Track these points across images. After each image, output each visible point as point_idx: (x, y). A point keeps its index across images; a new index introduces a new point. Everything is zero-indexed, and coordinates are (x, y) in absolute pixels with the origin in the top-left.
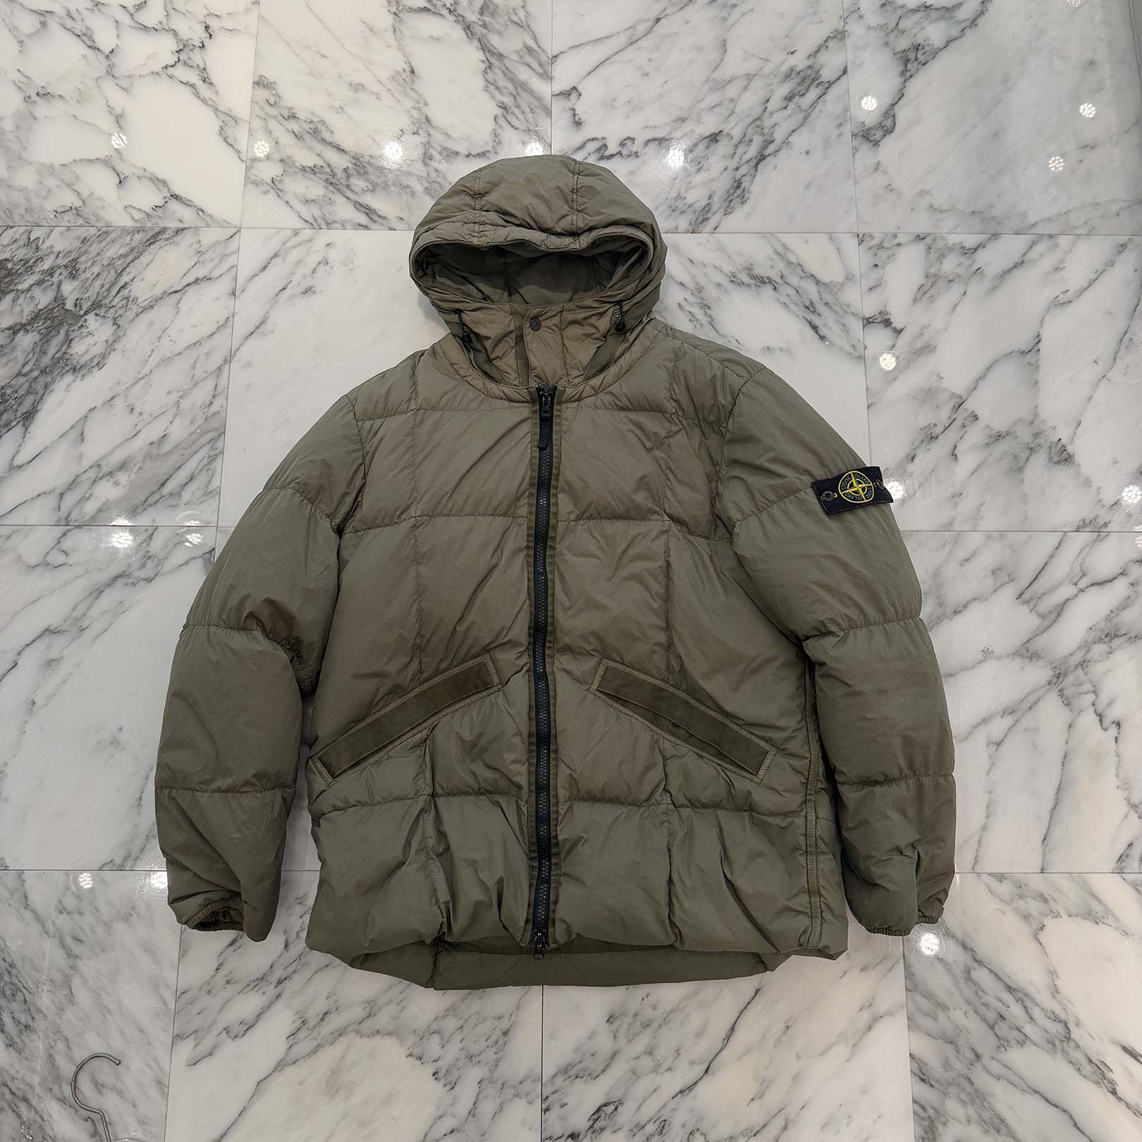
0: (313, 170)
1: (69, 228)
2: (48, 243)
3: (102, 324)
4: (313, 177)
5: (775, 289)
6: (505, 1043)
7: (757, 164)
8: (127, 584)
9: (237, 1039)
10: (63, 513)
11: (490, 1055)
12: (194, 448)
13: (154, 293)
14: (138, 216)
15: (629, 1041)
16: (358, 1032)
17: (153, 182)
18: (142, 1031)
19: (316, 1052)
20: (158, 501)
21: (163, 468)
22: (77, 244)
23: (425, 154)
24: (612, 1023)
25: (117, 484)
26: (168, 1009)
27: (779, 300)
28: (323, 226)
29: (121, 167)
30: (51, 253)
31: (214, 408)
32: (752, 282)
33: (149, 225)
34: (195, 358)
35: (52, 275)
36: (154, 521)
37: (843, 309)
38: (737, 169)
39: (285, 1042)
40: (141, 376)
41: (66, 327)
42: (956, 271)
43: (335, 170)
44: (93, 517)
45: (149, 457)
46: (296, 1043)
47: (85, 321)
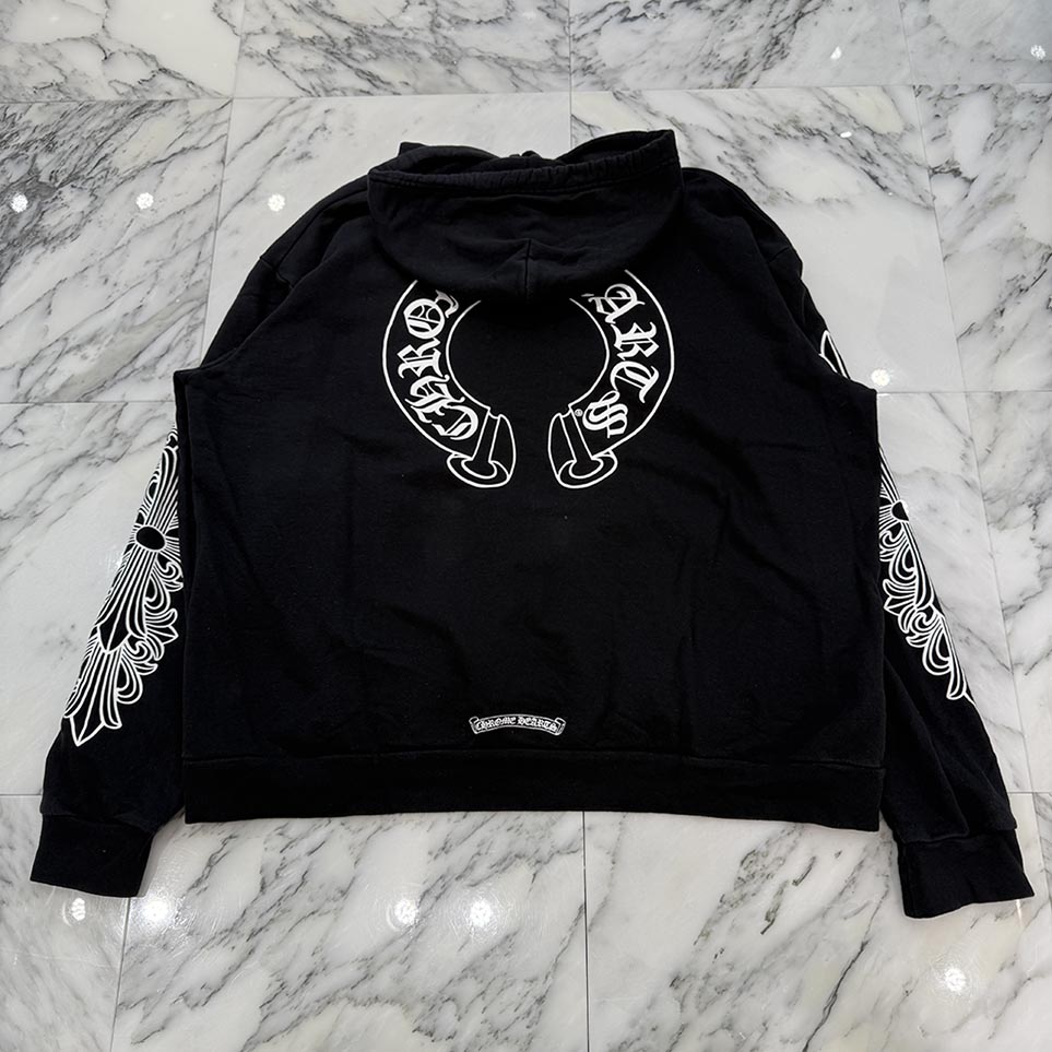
0: (312, 41)
1: (48, 104)
2: (24, 118)
3: (78, 195)
4: (311, 47)
5: (826, 140)
6: (540, 1013)
7: (796, 21)
8: (90, 464)
9: (196, 1008)
10: (23, 389)
11: (520, 1029)
12: (171, 319)
13: (137, 163)
14: (122, 89)
15: (701, 1012)
16: (350, 999)
17: (140, 57)
18: (78, 997)
19: (297, 1025)
20: (129, 375)
21: (138, 339)
22: (57, 118)
23: (433, 22)
24: (677, 988)
25: (84, 357)
26: (113, 969)
27: (830, 152)
28: (322, 93)
29: (107, 44)
30: (28, 127)
31: (196, 278)
32: (800, 134)
33: (134, 98)
34: (178, 226)
35: (27, 149)
36: (124, 395)
37: (905, 161)
38: (774, 27)
39: (259, 1011)
40: (119, 245)
41: (39, 200)
42: (1028, 119)
43: (336, 41)
44: (56, 394)
45: (122, 328)
46: (273, 1013)
47: (60, 193)
